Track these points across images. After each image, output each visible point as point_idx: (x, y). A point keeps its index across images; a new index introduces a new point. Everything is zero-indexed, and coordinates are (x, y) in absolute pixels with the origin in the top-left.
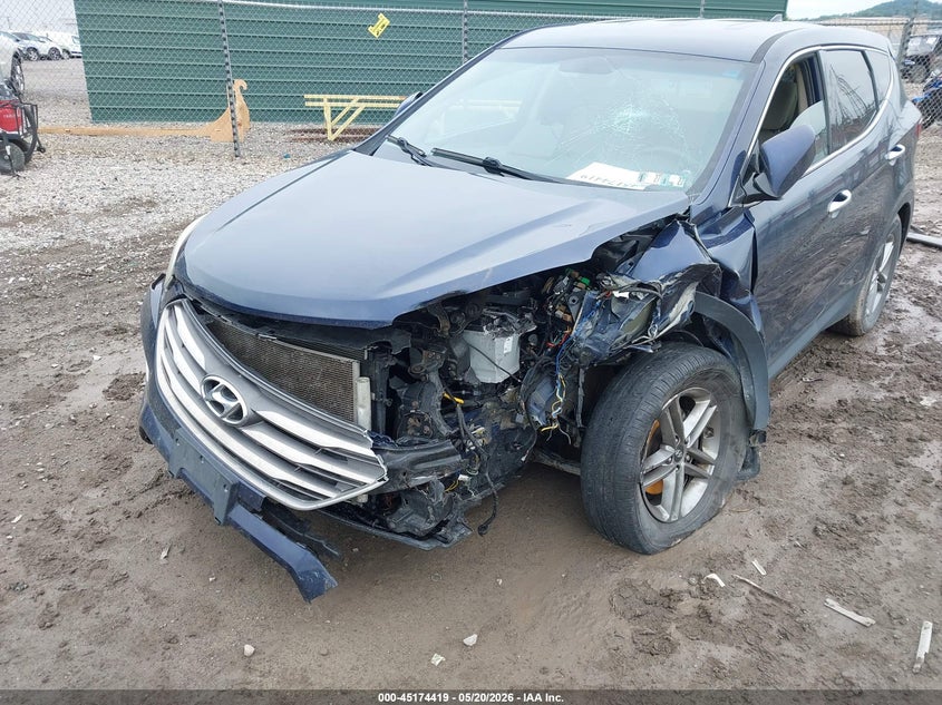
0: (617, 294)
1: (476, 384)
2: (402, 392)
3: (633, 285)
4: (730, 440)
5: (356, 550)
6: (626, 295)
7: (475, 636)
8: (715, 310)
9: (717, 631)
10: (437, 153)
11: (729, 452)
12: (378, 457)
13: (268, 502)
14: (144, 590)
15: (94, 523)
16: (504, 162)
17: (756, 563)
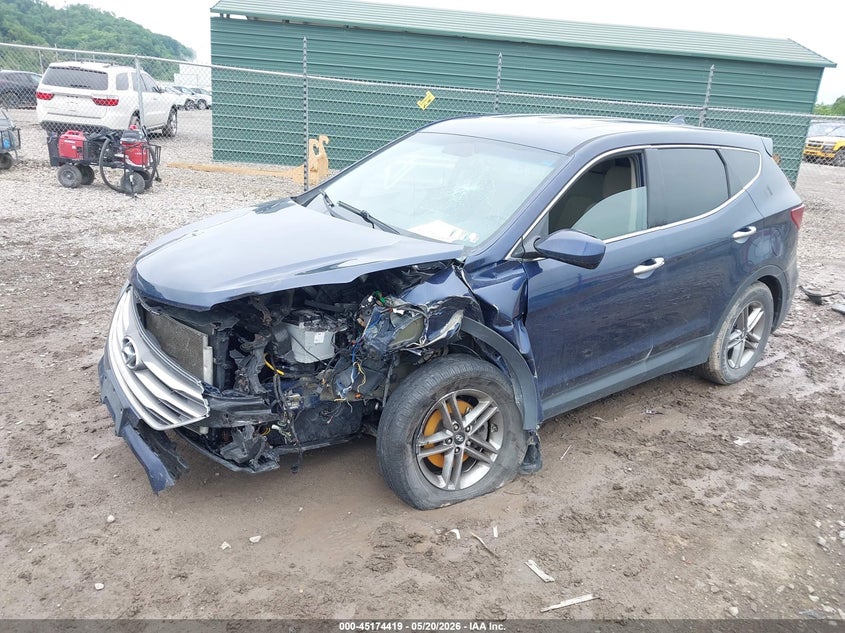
0: (395, 311)
1: (291, 362)
2: (238, 361)
3: (407, 306)
4: (511, 436)
5: (218, 474)
6: (401, 312)
7: (259, 537)
8: (480, 331)
9: (432, 566)
10: (341, 205)
11: (511, 446)
12: (206, 401)
13: (142, 423)
14: (70, 475)
15: (64, 432)
16: (371, 212)
17: (495, 530)
